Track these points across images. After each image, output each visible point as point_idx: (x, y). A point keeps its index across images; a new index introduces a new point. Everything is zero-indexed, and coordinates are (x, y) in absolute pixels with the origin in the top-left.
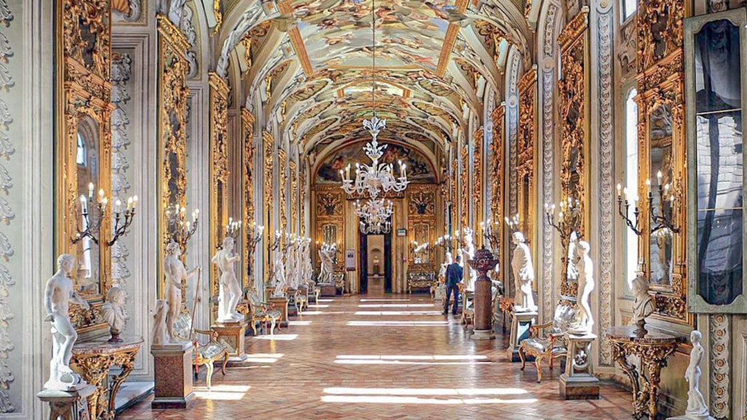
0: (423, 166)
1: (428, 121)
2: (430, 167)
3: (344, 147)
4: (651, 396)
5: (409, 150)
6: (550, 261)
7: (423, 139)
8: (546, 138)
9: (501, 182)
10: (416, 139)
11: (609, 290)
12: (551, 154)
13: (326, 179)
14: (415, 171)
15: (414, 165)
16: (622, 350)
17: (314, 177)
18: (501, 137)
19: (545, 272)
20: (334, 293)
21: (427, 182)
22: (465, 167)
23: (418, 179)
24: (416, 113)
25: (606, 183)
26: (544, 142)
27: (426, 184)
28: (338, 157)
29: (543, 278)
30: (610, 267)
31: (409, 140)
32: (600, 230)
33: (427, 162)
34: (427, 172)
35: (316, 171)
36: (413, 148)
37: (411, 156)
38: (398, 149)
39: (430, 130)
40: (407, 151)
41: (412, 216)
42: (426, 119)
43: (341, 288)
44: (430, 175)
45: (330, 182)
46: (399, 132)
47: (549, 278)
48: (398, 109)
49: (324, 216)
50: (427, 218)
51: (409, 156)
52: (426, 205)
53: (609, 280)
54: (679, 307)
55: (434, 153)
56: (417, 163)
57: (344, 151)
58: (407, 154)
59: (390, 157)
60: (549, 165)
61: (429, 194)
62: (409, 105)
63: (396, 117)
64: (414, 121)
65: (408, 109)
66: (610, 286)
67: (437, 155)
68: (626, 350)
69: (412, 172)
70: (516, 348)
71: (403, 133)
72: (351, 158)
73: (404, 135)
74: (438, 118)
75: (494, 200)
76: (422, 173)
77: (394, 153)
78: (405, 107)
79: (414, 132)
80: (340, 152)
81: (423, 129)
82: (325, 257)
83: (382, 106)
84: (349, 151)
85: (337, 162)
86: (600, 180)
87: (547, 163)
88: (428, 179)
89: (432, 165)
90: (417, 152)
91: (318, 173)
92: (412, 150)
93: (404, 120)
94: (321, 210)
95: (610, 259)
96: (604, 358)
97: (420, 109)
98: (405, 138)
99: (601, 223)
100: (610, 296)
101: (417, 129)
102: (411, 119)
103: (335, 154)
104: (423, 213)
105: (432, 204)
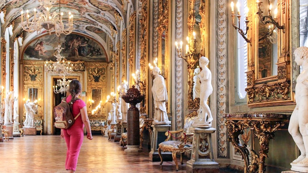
0: (98, 51)
1: (100, 15)
2: (103, 51)
3: (43, 35)
4: (260, 166)
5: (89, 39)
6: (181, 91)
7: (99, 31)
8: (178, 3)
9: (147, 43)
10: (93, 32)
11: (224, 100)
12: (181, 15)
13: (31, 57)
14: (92, 54)
15: (92, 49)
16: (236, 127)
17: (22, 55)
18: (147, 13)
19: (177, 99)
20: (35, 133)
21: (101, 61)
22: (124, 44)
23: (94, 59)
24: (92, 9)
25: (221, 19)
26: (176, 6)
27: (100, 62)
28: (39, 42)
29: (175, 103)
30: (225, 83)
31: (88, 32)
32: (217, 55)
33: (101, 48)
34: (101, 55)
35: (23, 51)
36: (91, 38)
37: (90, 43)
38: (81, 38)
39: (102, 23)
40: (87, 40)
41: (90, 83)
42: (99, 15)
43: (40, 131)
44: (103, 56)
45: (33, 59)
46: (82, 26)
47: (180, 103)
48: (80, 6)
49: (29, 82)
50: (101, 85)
51: (89, 43)
52: (100, 76)
53: (224, 92)
54: (285, 89)
55: (106, 42)
56: (94, 48)
57: (44, 38)
58: (88, 42)
59: (76, 44)
60: (179, 23)
61: (102, 69)
62: (87, 3)
63: (79, 13)
64: (91, 17)
65: (86, 6)
66: (225, 97)
67: (108, 43)
68: (240, 126)
69: (91, 54)
70: (155, 151)
71: (83, 27)
72: (49, 43)
73: (85, 28)
74: (107, 14)
75: (142, 58)
76: (97, 55)
77: (78, 41)
78: (84, 4)
79: (92, 25)
80: (40, 39)
81: (98, 22)
82: (29, 109)
83: (68, 3)
84: (46, 38)
85: (39, 45)
86: (217, 17)
87: (178, 21)
88: (102, 59)
89: (104, 50)
90: (94, 41)
91: (25, 52)
92: (91, 39)
93: (84, 16)
94: (26, 78)
95: (224, 76)
96: (221, 152)
97: (94, 6)
98: (86, 31)
99: (217, 50)
100: (225, 104)
101: (93, 23)
102: (89, 15)
103: (37, 40)
104: (98, 81)
105: (104, 75)
